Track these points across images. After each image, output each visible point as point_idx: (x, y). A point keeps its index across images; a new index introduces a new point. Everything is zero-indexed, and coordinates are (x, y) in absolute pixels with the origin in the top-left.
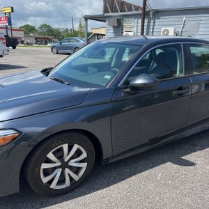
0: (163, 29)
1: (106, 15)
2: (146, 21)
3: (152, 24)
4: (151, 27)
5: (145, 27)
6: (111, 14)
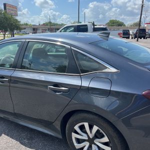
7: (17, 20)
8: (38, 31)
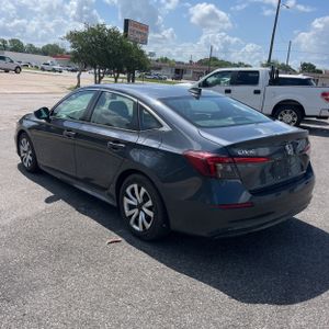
7: (142, 52)
8: (184, 76)
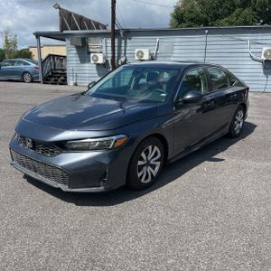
0: (137, 50)
1: (65, 32)
2: (116, 41)
3: (123, 45)
4: (123, 48)
5: (116, 48)
6: (70, 32)
